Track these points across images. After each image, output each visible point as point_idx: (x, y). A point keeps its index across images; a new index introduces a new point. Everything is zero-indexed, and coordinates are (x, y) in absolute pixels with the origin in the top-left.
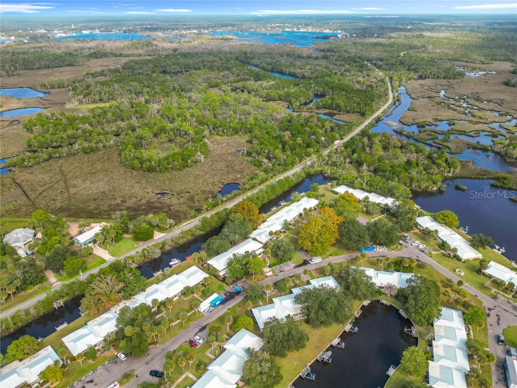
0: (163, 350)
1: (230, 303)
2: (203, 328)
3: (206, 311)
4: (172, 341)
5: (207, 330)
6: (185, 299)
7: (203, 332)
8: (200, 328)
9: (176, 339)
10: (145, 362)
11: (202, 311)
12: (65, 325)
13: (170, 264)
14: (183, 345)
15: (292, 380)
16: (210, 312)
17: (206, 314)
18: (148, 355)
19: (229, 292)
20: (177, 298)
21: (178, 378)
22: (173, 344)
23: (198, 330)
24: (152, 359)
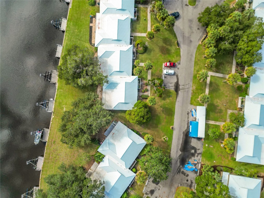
0: (191, 41)
1: (179, 139)
2: (177, 88)
3: (194, 111)
4: (192, 55)
5: (172, 89)
6: (230, 112)
7: (173, 85)
8: (181, 87)
9: (191, 60)
10: (194, 20)
11: (199, 108)
14: (178, 58)
15: (58, 90)
17: (191, 107)
18: (198, 29)
19: (193, 155)
20: (239, 106)
22: (188, 53)
23: (180, 83)
24: (190, 27)
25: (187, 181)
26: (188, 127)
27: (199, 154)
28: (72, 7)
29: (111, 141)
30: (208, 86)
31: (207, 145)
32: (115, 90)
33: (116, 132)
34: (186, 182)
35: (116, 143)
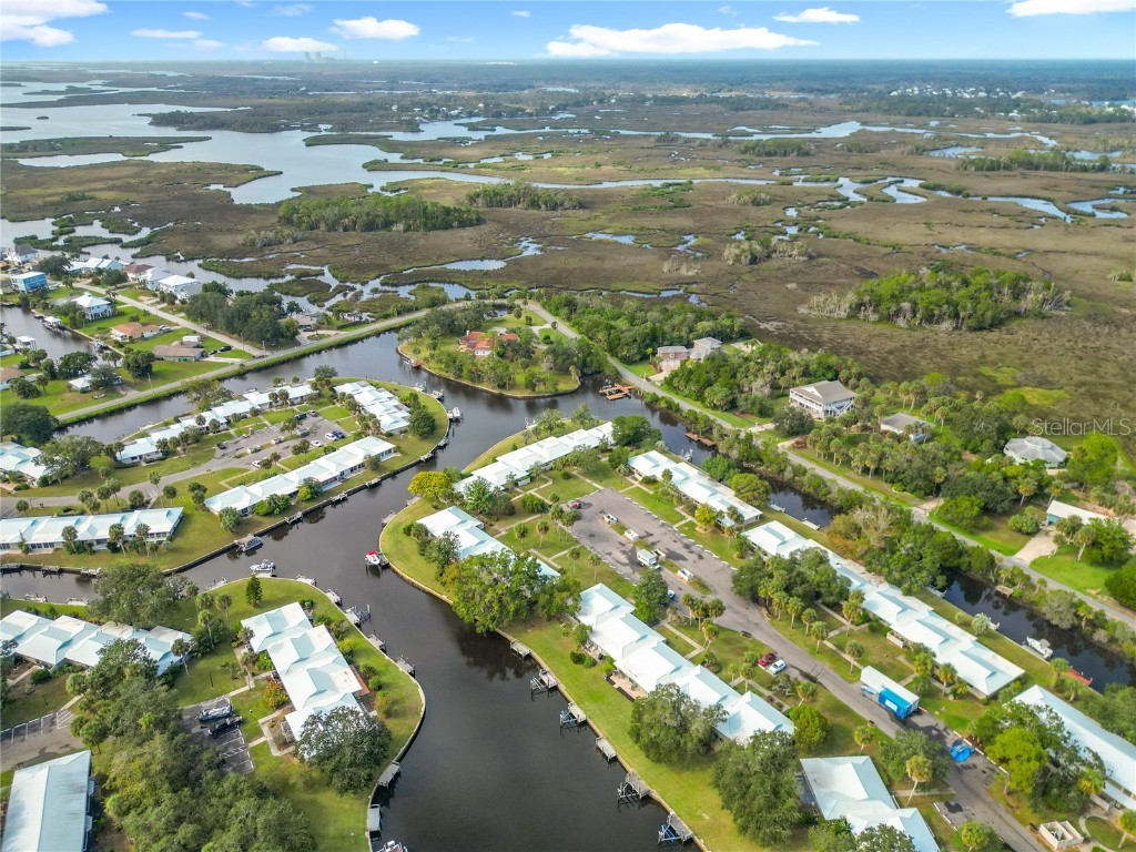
0: (758, 625)
2: (811, 679)
3: (864, 687)
4: (777, 636)
5: (808, 684)
6: (901, 658)
7: (800, 678)
8: (813, 674)
9: (782, 640)
11: (862, 678)
12: (815, 527)
13: (1030, 640)
14: (765, 647)
15: (663, 796)
16: (865, 694)
17: (855, 686)
19: (941, 737)
20: (901, 644)
21: (692, 638)
22: (771, 637)
23: (807, 669)
24: (737, 613)
25: (984, 772)
26: (888, 709)
27: (945, 729)
28: (566, 685)
29: (824, 791)
30: (839, 652)
31: (937, 713)
32: (744, 725)
33: (816, 776)
34: (984, 775)
35: (834, 789)
